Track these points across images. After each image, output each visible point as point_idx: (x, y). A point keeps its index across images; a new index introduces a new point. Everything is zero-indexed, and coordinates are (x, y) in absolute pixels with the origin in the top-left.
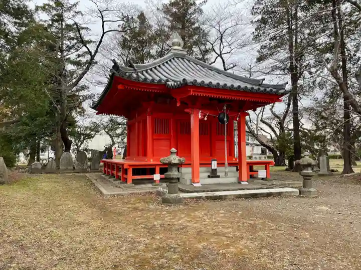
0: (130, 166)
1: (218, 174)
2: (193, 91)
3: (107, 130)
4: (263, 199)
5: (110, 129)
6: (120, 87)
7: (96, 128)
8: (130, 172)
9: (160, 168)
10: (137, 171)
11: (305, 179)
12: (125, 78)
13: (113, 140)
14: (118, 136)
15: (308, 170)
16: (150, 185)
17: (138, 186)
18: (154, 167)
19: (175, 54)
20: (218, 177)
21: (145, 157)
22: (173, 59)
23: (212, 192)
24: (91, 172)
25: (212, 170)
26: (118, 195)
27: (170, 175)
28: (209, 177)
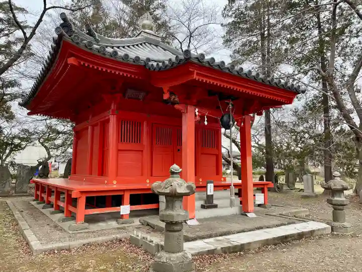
0: (82, 192)
1: (215, 202)
2: (197, 74)
3: (42, 140)
4: (297, 245)
6: (71, 61)
8: (82, 203)
9: (131, 196)
10: (95, 201)
11: (335, 209)
12: (82, 46)
13: (49, 153)
14: (57, 147)
15: (340, 197)
16: (113, 224)
17: (94, 227)
18: (121, 193)
19: (146, 38)
20: (216, 206)
21: (101, 178)
22: (144, 43)
23: (221, 235)
24: (15, 196)
25: (208, 196)
26: (60, 249)
28: (203, 207)
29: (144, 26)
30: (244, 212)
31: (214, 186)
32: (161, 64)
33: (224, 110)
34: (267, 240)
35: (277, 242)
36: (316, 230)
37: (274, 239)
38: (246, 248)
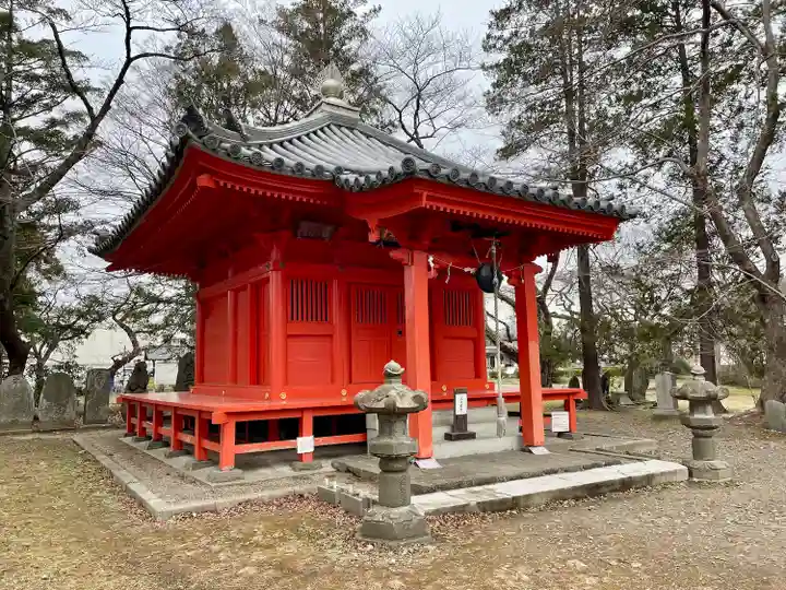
0: (230, 414)
1: (471, 428)
2: (429, 198)
3: (118, 317)
4: (619, 499)
5: (130, 313)
6: (203, 181)
7: (93, 311)
8: (229, 434)
9: (315, 419)
10: (251, 430)
11: (697, 436)
12: (221, 155)
13: (135, 343)
14: (153, 329)
15: (705, 412)
16: (286, 470)
17: (252, 476)
18: (297, 415)
19: (332, 116)
20: (472, 436)
21: (256, 389)
22: (328, 126)
23: (479, 484)
24: (86, 429)
25: (457, 417)
27: (389, 446)
28: (448, 437)
29: (326, 92)
30: (526, 444)
31: (469, 400)
32: (362, 179)
33: (482, 257)
34: (561, 491)
35: (579, 493)
36: (658, 475)
37: (575, 489)
38: (522, 503)
